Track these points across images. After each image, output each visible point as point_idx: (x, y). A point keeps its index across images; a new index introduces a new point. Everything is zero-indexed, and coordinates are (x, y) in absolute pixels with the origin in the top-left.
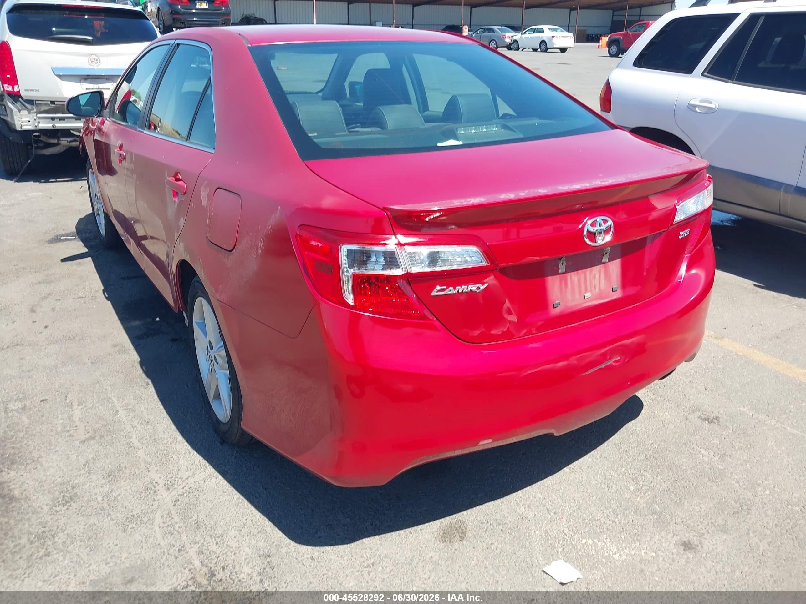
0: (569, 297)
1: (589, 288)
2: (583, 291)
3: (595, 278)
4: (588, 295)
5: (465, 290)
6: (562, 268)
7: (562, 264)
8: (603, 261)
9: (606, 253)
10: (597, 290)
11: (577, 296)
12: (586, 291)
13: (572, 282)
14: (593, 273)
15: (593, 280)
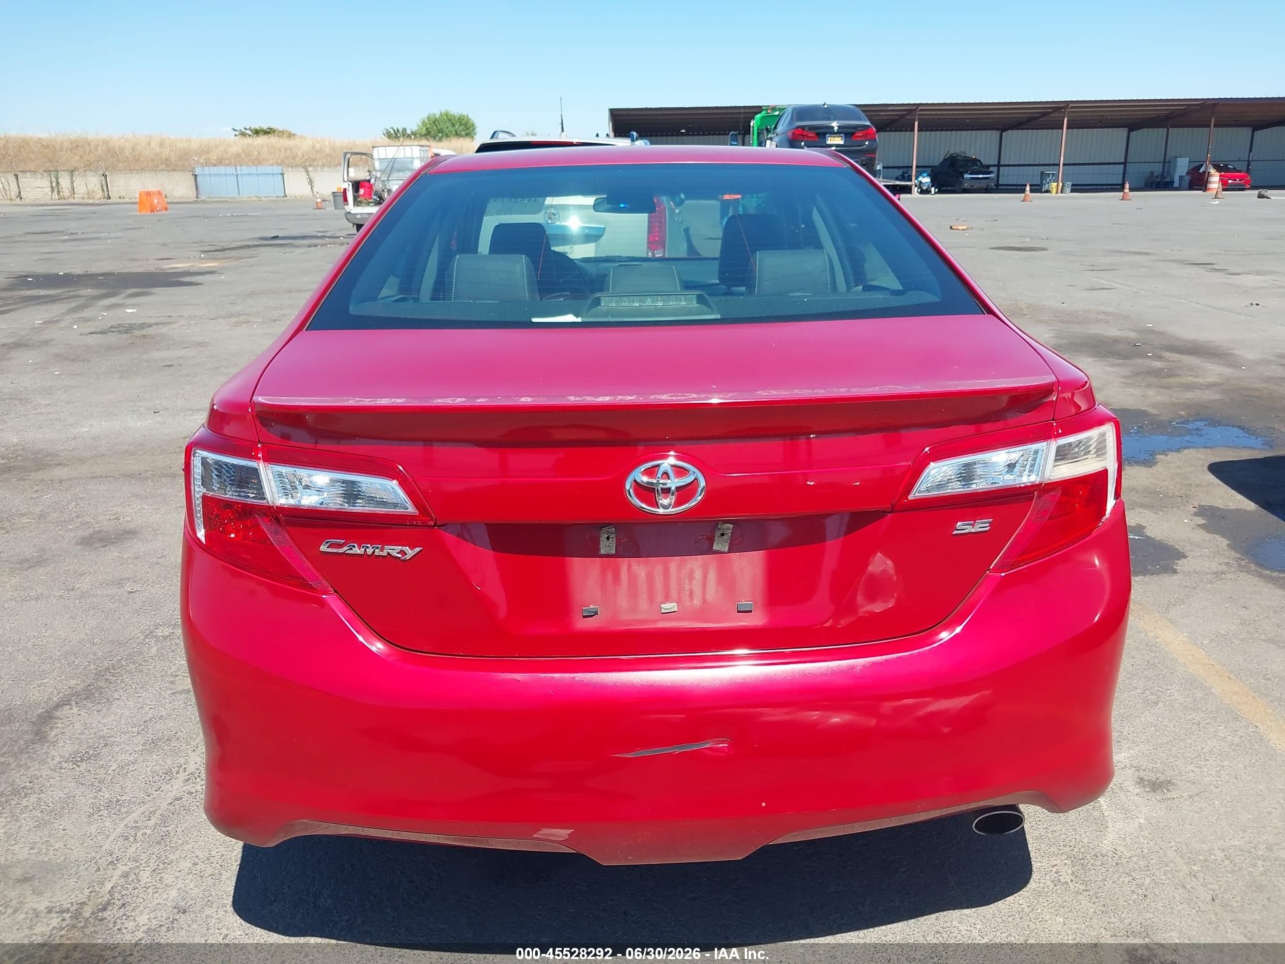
0: (623, 601)
1: (674, 594)
2: (659, 596)
3: (691, 577)
4: (669, 606)
5: (377, 552)
6: (607, 546)
7: (608, 538)
8: (716, 547)
9: (723, 535)
10: (697, 602)
11: (643, 604)
12: (667, 599)
13: (632, 578)
14: (688, 566)
15: (687, 581)
